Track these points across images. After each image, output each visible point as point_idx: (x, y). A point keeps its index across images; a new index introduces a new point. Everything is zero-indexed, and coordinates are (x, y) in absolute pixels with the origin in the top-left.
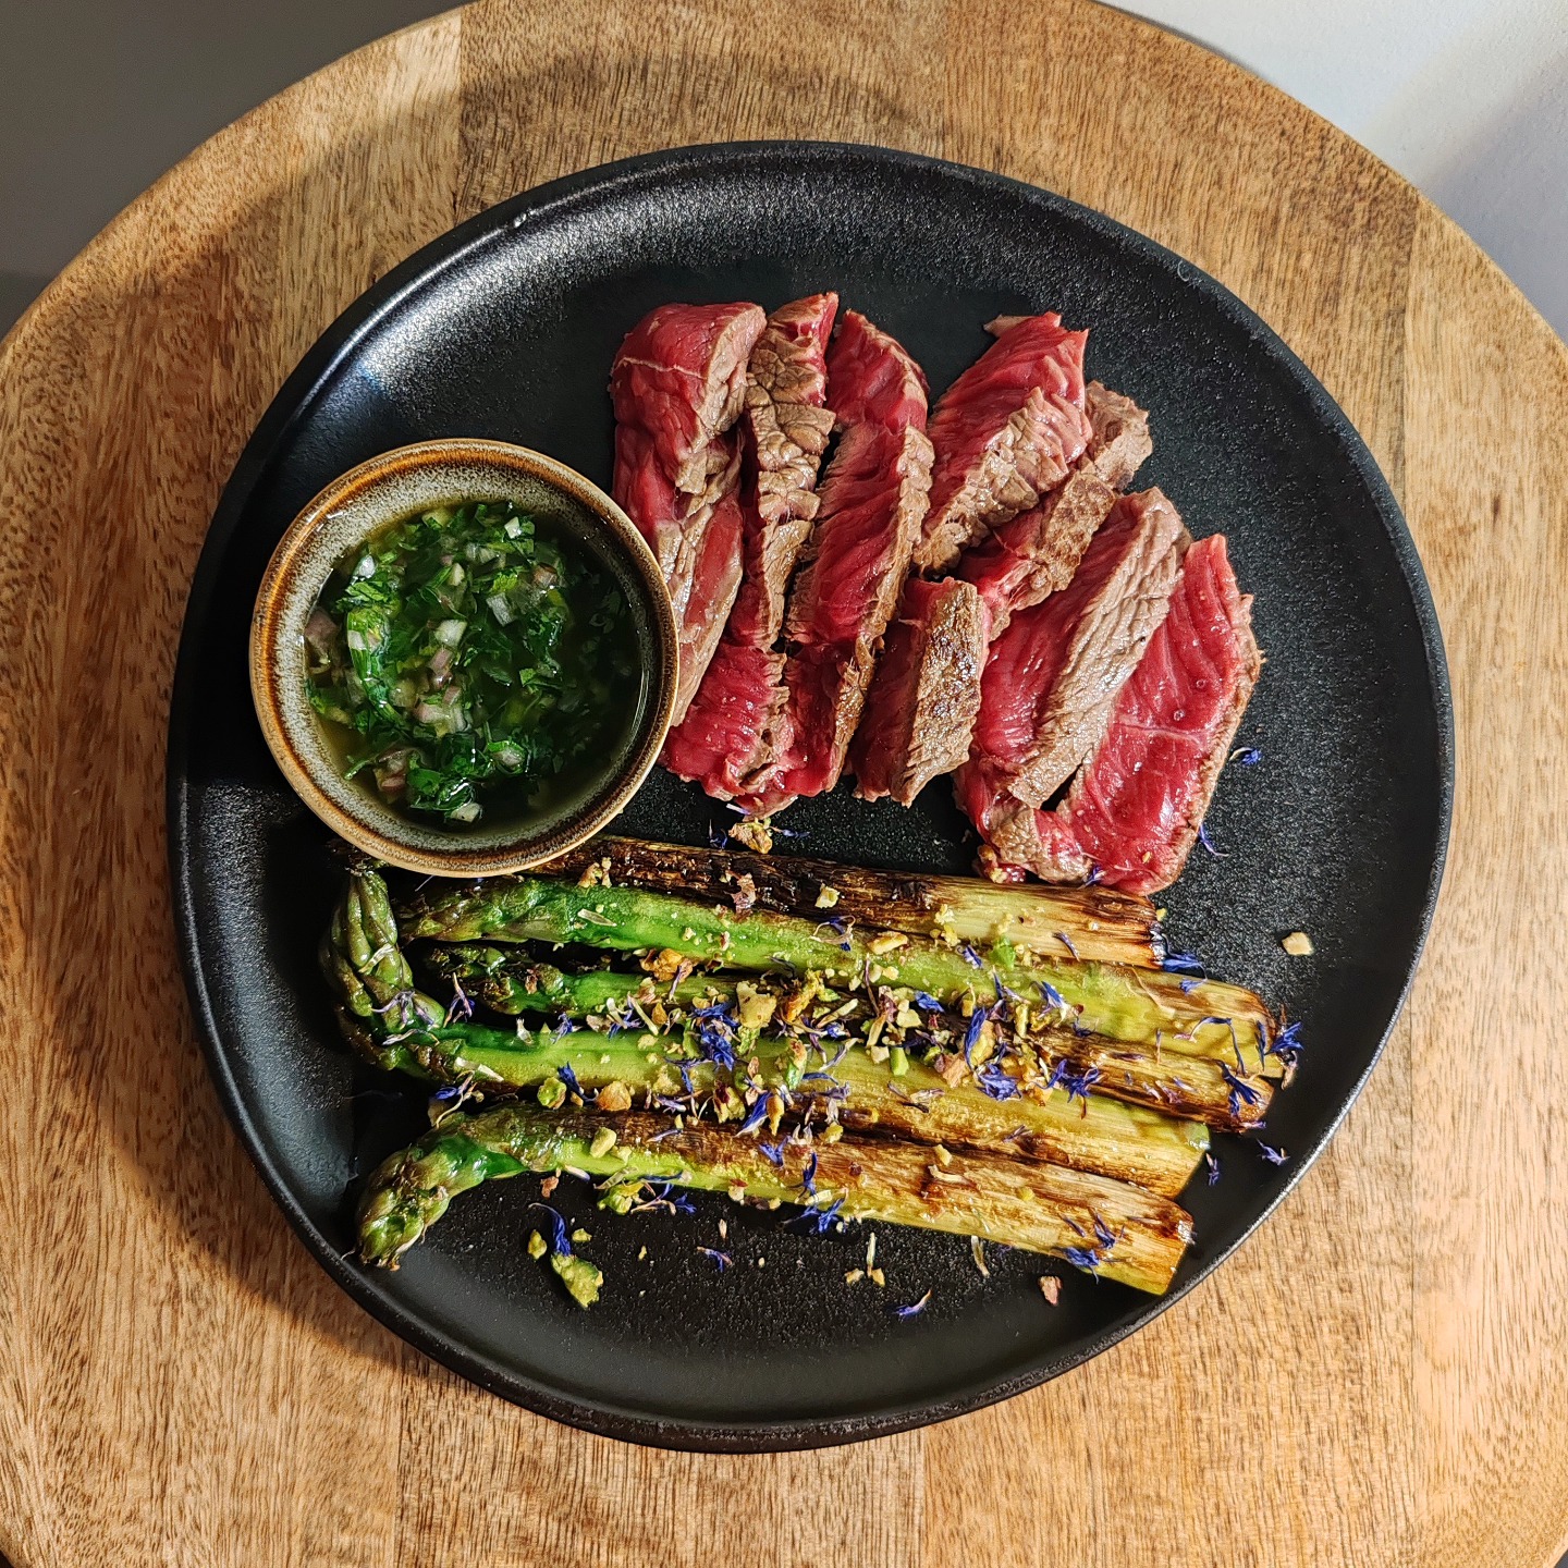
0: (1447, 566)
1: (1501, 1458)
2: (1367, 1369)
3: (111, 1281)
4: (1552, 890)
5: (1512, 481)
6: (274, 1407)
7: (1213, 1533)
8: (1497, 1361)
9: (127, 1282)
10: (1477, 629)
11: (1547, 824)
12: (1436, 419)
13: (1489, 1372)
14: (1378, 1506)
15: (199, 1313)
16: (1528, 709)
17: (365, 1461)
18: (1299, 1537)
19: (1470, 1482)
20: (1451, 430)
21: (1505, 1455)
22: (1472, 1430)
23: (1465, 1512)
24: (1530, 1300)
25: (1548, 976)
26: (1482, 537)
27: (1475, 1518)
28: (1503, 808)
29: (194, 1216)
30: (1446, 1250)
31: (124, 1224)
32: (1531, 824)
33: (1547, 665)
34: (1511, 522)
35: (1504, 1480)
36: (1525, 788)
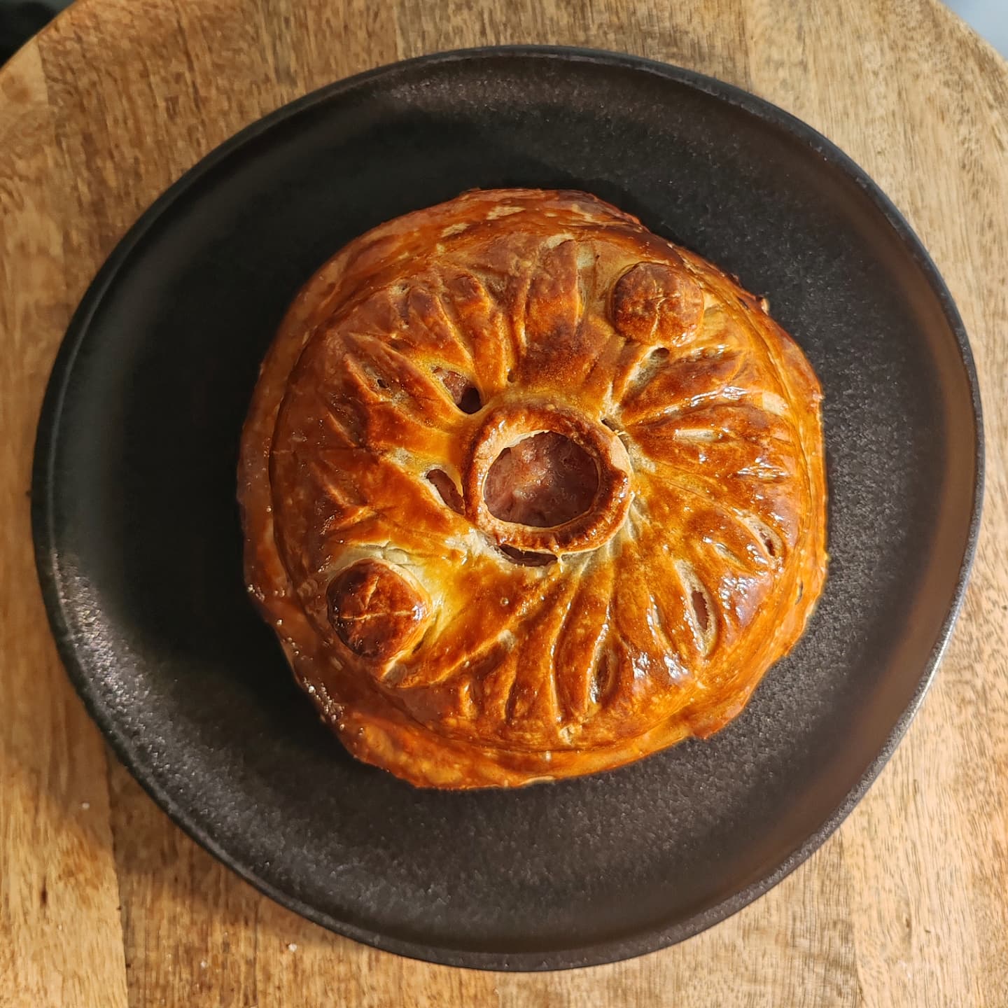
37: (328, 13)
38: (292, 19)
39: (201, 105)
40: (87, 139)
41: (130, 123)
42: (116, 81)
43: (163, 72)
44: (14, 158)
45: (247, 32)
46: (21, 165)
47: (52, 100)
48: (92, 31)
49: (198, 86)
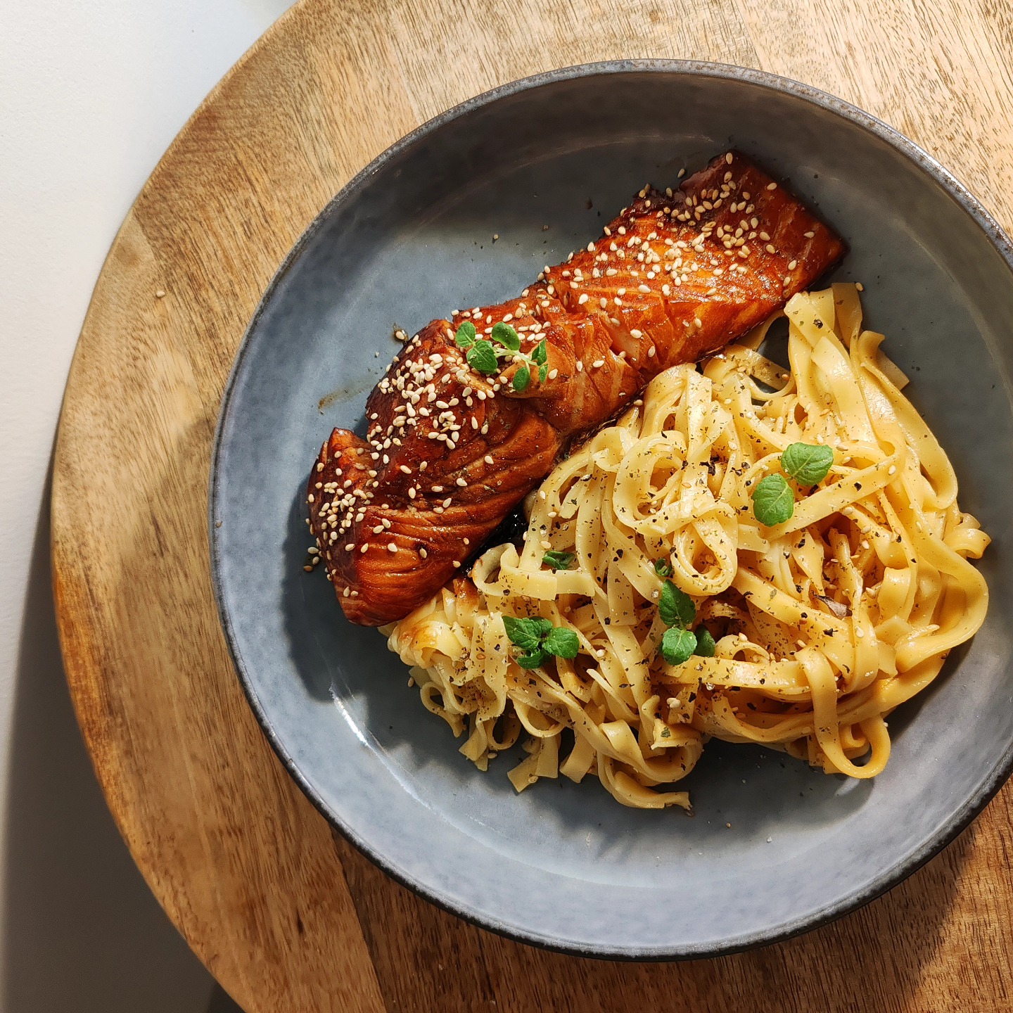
0: (318, 874)
1: (134, 348)
2: (218, 364)
3: (994, 69)
4: (198, 688)
5: (295, 948)
6: (849, 47)
7: (273, 239)
8: (152, 400)
9: (983, 71)
10: (288, 840)
11: (212, 728)
12: (354, 975)
13: (154, 391)
14: (191, 293)
15: (924, 76)
16: (243, 797)
17: (777, 43)
18: (226, 257)
19: (147, 329)
20: (342, 970)
21: (132, 351)
22: (154, 356)
23: (145, 311)
24: (144, 442)
25: (185, 634)
26: (303, 903)
27: (139, 310)
28: (239, 728)
29: (956, 131)
30: (195, 450)
31: (1002, 105)
32: (220, 724)
33: (240, 831)
34: (288, 919)
35: (129, 337)
36: (231, 745)
37: (349, 102)
38: (323, 119)
39: (269, 219)
40: (192, 278)
41: (220, 253)
42: (200, 223)
43: (233, 202)
44: (141, 312)
45: (290, 144)
46: (147, 317)
47: (158, 256)
48: (172, 189)
49: (263, 204)
